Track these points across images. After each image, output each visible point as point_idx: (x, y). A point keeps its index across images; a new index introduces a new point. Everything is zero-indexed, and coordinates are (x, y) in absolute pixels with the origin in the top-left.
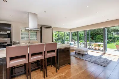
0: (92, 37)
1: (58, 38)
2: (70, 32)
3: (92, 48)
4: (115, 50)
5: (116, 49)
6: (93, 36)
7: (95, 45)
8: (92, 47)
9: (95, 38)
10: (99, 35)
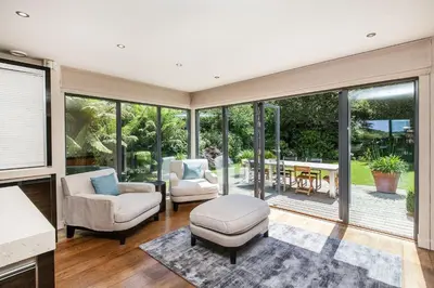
0: (287, 136)
1: (136, 138)
2: (189, 111)
3: (288, 183)
4: (371, 193)
5: (374, 189)
6: (291, 134)
7: (298, 173)
8: (288, 180)
9: (296, 140)
10: (309, 128)
